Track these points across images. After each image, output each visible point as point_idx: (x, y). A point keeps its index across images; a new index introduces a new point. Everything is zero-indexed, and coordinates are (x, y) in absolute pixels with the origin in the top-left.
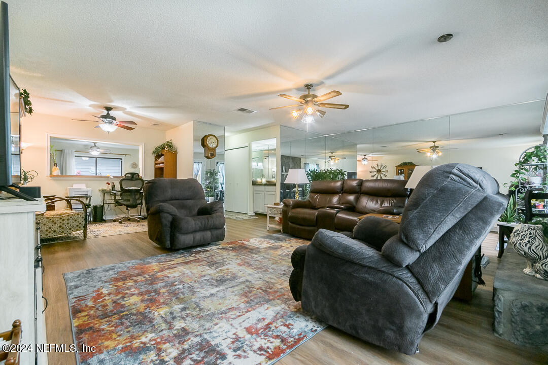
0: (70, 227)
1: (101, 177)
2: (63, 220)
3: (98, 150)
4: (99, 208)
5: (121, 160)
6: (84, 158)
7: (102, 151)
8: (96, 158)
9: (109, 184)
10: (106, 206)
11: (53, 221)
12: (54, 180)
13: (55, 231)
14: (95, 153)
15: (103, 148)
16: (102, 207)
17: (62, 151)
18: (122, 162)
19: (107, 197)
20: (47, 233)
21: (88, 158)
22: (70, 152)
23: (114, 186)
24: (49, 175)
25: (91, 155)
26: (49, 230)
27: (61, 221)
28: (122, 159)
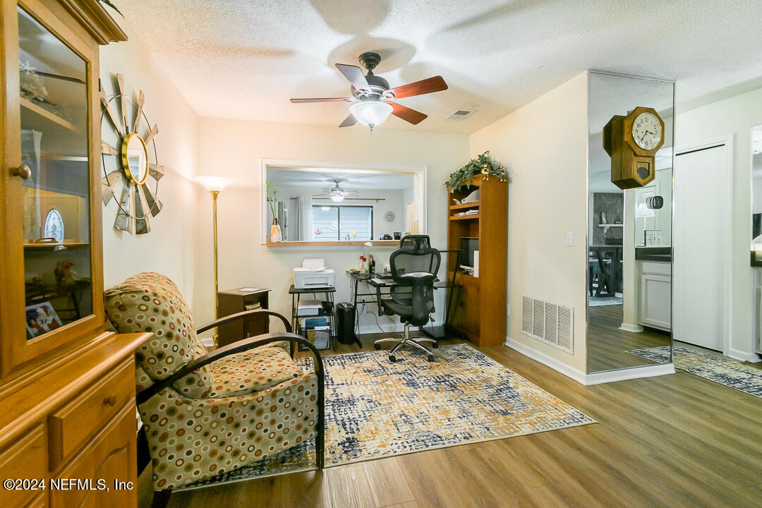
0: (279, 432)
1: (350, 244)
2: (260, 412)
3: (342, 193)
4: (348, 312)
5: (371, 209)
6: (324, 209)
7: (346, 194)
8: (339, 207)
9: (365, 260)
10: (359, 306)
11: (230, 420)
12: (273, 252)
13: (236, 453)
14: (338, 199)
15: (348, 190)
16: (353, 310)
17: (296, 199)
18: (372, 211)
19: (362, 288)
20: (214, 461)
21: (328, 209)
22: (307, 200)
23: (374, 262)
24: (265, 243)
25: (333, 202)
26: (221, 451)
27: (253, 415)
28: (372, 207)
